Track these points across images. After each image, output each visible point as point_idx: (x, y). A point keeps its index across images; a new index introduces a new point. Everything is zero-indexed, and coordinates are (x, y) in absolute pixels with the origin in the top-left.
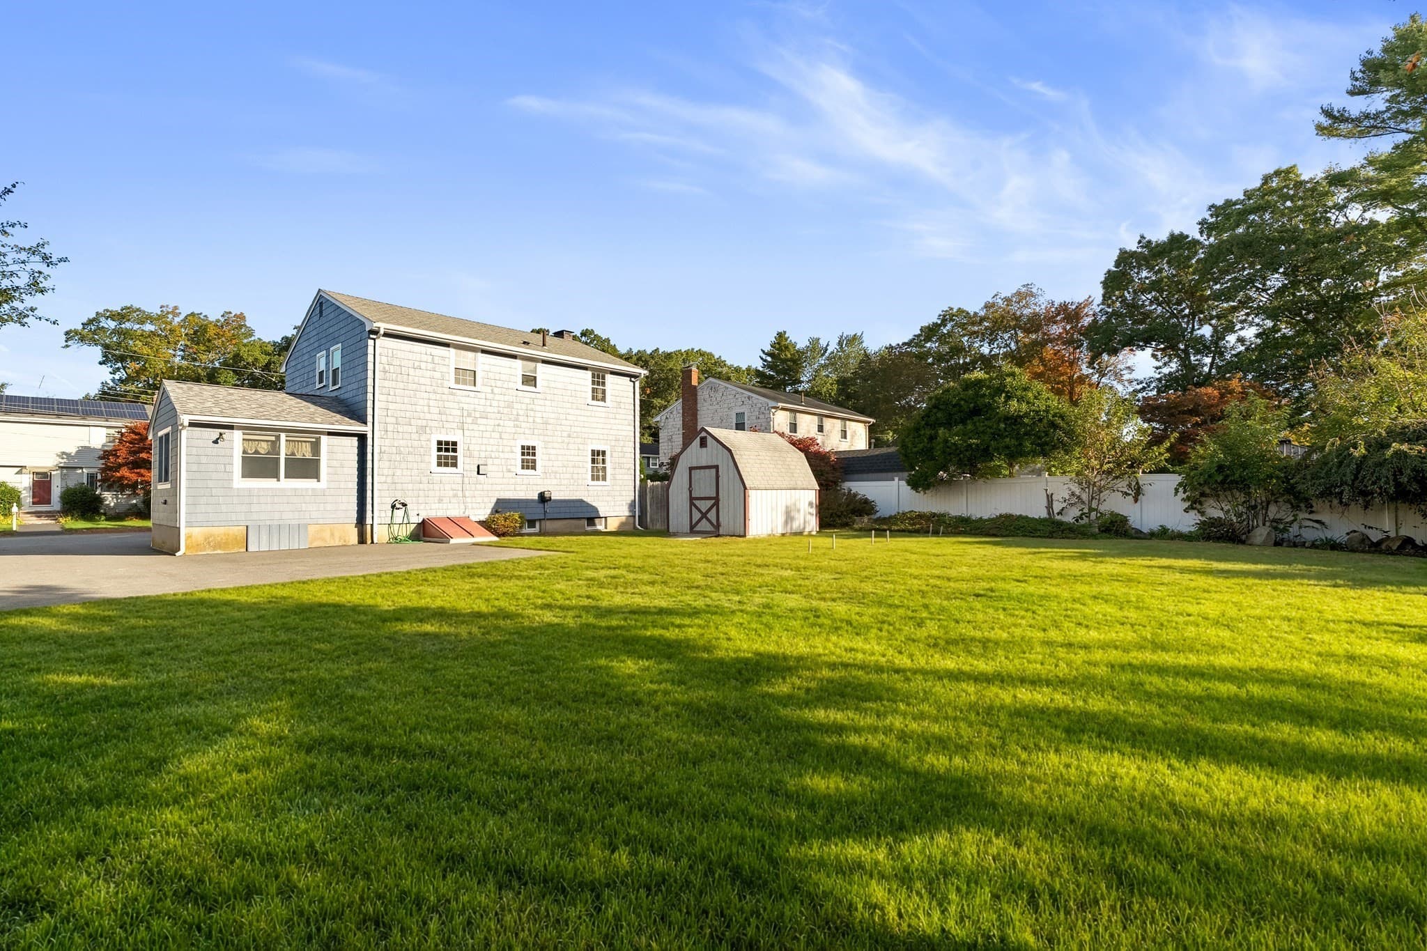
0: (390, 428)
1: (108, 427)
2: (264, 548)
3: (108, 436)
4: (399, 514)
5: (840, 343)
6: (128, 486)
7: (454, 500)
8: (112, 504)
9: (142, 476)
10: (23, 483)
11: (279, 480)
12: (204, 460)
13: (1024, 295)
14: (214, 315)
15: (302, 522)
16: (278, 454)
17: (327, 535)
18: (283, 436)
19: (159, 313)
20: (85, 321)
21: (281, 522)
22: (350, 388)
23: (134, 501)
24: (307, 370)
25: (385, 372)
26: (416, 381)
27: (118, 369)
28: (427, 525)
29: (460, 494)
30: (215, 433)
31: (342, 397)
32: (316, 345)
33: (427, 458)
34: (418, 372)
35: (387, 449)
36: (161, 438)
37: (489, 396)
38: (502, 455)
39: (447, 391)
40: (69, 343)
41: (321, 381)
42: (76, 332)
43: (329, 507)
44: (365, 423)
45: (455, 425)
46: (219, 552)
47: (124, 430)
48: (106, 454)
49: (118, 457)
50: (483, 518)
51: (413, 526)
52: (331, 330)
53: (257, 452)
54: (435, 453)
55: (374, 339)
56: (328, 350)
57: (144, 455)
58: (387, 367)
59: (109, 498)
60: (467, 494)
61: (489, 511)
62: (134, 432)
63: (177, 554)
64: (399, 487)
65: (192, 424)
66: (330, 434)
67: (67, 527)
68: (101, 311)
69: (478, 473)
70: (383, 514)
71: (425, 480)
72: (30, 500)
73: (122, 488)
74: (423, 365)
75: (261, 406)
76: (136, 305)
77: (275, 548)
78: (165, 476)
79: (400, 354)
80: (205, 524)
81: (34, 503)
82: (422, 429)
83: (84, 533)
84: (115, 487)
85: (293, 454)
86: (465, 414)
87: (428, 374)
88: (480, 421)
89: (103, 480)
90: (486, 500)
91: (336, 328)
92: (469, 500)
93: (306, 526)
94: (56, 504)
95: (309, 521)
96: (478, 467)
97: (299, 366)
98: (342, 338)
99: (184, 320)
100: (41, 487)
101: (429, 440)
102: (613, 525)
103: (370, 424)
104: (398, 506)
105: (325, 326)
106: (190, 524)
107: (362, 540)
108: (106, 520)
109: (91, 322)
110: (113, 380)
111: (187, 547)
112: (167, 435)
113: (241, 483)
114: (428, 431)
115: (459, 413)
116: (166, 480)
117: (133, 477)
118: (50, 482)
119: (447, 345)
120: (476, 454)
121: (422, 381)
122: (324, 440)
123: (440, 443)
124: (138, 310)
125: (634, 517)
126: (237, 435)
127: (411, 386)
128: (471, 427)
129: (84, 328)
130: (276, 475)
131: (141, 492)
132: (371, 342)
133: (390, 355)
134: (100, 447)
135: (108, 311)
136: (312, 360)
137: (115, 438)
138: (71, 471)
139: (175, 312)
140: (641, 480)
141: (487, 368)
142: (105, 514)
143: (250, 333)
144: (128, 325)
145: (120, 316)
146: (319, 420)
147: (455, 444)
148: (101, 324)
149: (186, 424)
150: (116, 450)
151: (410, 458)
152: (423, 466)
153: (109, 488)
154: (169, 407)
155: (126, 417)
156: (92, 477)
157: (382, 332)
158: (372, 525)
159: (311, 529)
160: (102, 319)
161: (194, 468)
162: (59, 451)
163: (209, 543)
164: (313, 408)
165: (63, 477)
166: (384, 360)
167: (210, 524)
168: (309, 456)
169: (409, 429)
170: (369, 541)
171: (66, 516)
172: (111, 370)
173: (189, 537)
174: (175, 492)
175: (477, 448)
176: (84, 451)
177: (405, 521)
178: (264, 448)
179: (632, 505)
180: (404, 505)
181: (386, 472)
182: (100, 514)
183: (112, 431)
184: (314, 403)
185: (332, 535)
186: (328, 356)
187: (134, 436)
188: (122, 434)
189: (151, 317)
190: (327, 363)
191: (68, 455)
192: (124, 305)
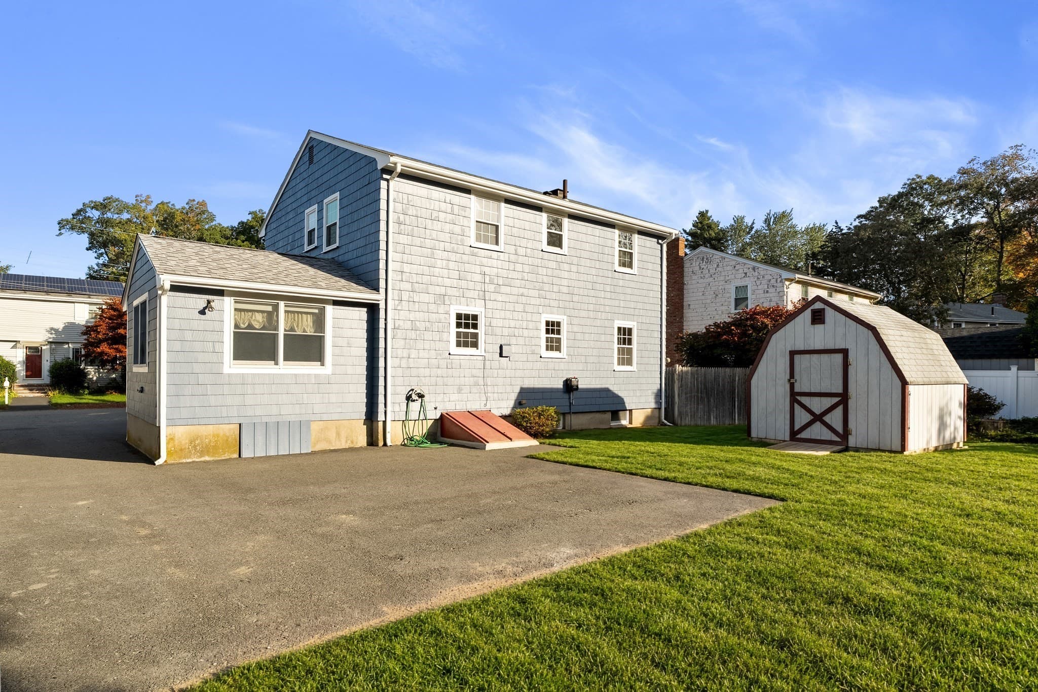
0: (405, 296)
1: (91, 304)
2: (260, 453)
3: (91, 312)
4: (415, 406)
5: (767, 221)
6: (107, 361)
7: (474, 390)
8: (95, 378)
9: (120, 351)
10: (17, 357)
11: (276, 364)
12: (188, 335)
13: (1013, 159)
14: (179, 203)
15: (304, 418)
16: (276, 328)
17: (332, 435)
18: (282, 304)
19: (134, 202)
20: (74, 211)
21: (279, 419)
22: (352, 247)
23: (114, 376)
24: (291, 231)
25: (400, 223)
26: (434, 236)
27: (102, 254)
28: (446, 421)
29: (481, 382)
30: (200, 301)
31: (341, 259)
32: (305, 199)
33: (445, 335)
34: (437, 226)
35: (401, 323)
36: (137, 308)
37: (513, 258)
38: (526, 333)
39: (468, 250)
40: (63, 231)
41: (310, 242)
42: (67, 221)
43: (333, 398)
44: (376, 289)
45: (475, 294)
46: (207, 458)
47: (104, 307)
48: (89, 330)
49: (99, 333)
50: (507, 412)
51: (430, 423)
52: (325, 178)
53: (250, 326)
54: (454, 330)
55: (387, 180)
56: (320, 203)
57: (121, 331)
58: (402, 217)
59: (92, 373)
60: (489, 381)
61: (511, 403)
62: (112, 309)
63: (158, 463)
64: (414, 372)
65: (175, 288)
66: (336, 303)
67: (54, 401)
68: (87, 202)
69: (501, 355)
70: (397, 408)
71: (443, 363)
72: (23, 373)
73: (103, 364)
74: (442, 216)
75: (254, 267)
76: (116, 196)
77: (272, 452)
78: (141, 357)
79: (417, 201)
80: (190, 421)
81: (27, 376)
82: (442, 298)
83: (68, 408)
84: (97, 362)
85: (292, 329)
86: (487, 280)
87: (448, 227)
88: (504, 289)
89: (87, 356)
90: (509, 389)
91: (332, 173)
92: (489, 388)
93: (309, 422)
94: (46, 378)
95: (313, 418)
96: (501, 347)
97: (282, 228)
98: (342, 185)
99: (155, 209)
100: (33, 362)
101: (448, 313)
102: (638, 420)
103: (382, 291)
104: (414, 397)
105: (317, 175)
106: (171, 422)
107: (372, 441)
108: (90, 394)
109: (79, 212)
110: (98, 265)
111: (169, 453)
112: (144, 304)
113: (232, 367)
114: (447, 302)
115: (478, 278)
116: (143, 362)
117: (112, 352)
118: (40, 357)
119: (467, 191)
120: (498, 331)
121: (442, 236)
122: (330, 309)
123: (459, 316)
124: (117, 200)
125: (660, 409)
126: (227, 304)
127: (428, 243)
128: (493, 296)
129: (74, 218)
130: (272, 356)
131: (119, 368)
132: (383, 184)
133: (405, 201)
134: (84, 323)
135: (92, 202)
136: (298, 219)
137: (97, 314)
138: (59, 346)
139: (147, 201)
140: (667, 365)
141: (510, 222)
142: (88, 388)
143: (212, 218)
144: (109, 215)
145: (103, 206)
146: (323, 284)
147: (475, 317)
148: (88, 214)
149: (167, 286)
150: (97, 326)
151: (428, 336)
152: (439, 345)
153: (92, 363)
154: (146, 268)
155: (106, 293)
156: (76, 352)
157: (399, 170)
158: (385, 422)
159: (315, 427)
160: (88, 210)
161: (177, 346)
162: (48, 327)
163: (195, 447)
164: (312, 271)
165: (52, 351)
166: (399, 207)
167: (195, 421)
168: (310, 331)
169: (425, 298)
170: (381, 443)
171: (54, 389)
172: (95, 255)
173: (170, 440)
174: (153, 377)
175: (500, 323)
176: (70, 327)
177: (421, 418)
178: (258, 320)
179: (658, 395)
180: (421, 396)
181: (400, 352)
182: (84, 388)
183: (94, 308)
184: (312, 265)
185: (338, 434)
186: (320, 211)
187: (112, 312)
188: (103, 310)
189: (128, 207)
190: (320, 220)
191: (56, 331)
192: (105, 196)
